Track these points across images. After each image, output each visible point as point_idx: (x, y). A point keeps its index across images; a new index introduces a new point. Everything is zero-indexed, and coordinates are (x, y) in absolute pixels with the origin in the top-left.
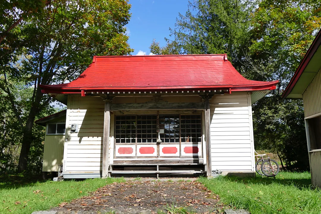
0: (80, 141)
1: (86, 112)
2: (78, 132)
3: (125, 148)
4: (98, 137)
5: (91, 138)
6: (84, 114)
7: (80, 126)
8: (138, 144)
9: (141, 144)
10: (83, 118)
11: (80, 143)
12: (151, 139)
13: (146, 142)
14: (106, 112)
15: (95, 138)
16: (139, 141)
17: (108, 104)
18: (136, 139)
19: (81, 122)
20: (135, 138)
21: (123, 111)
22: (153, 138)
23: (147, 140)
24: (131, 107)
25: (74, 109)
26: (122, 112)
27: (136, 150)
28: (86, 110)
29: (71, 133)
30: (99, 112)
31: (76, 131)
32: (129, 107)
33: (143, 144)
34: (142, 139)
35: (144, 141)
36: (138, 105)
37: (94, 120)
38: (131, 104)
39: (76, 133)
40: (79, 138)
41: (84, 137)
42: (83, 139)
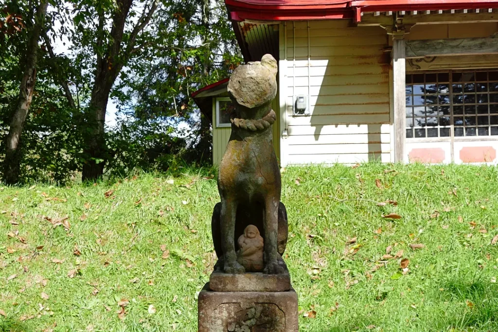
0: (317, 135)
1: (327, 66)
2: (311, 114)
3: (425, 150)
4: (359, 125)
5: (342, 128)
6: (322, 71)
7: (314, 101)
8: (456, 141)
9: (463, 140)
10: (320, 81)
11: (317, 139)
12: (487, 128)
13: (475, 134)
14: (396, 61)
15: (353, 128)
16: (458, 133)
17: (402, 41)
18: (452, 127)
19: (316, 91)
20: (447, 127)
21: (417, 60)
22: (491, 124)
23: (477, 130)
24: (457, 46)
25: (298, 58)
26: (415, 63)
27: (452, 154)
28: (327, 61)
29: (294, 116)
30: (360, 64)
31: (306, 112)
32: (452, 47)
33: (469, 140)
34: (466, 129)
35: (471, 133)
36: (472, 43)
37: (347, 85)
38: (455, 39)
39: (306, 116)
40: (314, 128)
41: (324, 127)
42: (322, 129)
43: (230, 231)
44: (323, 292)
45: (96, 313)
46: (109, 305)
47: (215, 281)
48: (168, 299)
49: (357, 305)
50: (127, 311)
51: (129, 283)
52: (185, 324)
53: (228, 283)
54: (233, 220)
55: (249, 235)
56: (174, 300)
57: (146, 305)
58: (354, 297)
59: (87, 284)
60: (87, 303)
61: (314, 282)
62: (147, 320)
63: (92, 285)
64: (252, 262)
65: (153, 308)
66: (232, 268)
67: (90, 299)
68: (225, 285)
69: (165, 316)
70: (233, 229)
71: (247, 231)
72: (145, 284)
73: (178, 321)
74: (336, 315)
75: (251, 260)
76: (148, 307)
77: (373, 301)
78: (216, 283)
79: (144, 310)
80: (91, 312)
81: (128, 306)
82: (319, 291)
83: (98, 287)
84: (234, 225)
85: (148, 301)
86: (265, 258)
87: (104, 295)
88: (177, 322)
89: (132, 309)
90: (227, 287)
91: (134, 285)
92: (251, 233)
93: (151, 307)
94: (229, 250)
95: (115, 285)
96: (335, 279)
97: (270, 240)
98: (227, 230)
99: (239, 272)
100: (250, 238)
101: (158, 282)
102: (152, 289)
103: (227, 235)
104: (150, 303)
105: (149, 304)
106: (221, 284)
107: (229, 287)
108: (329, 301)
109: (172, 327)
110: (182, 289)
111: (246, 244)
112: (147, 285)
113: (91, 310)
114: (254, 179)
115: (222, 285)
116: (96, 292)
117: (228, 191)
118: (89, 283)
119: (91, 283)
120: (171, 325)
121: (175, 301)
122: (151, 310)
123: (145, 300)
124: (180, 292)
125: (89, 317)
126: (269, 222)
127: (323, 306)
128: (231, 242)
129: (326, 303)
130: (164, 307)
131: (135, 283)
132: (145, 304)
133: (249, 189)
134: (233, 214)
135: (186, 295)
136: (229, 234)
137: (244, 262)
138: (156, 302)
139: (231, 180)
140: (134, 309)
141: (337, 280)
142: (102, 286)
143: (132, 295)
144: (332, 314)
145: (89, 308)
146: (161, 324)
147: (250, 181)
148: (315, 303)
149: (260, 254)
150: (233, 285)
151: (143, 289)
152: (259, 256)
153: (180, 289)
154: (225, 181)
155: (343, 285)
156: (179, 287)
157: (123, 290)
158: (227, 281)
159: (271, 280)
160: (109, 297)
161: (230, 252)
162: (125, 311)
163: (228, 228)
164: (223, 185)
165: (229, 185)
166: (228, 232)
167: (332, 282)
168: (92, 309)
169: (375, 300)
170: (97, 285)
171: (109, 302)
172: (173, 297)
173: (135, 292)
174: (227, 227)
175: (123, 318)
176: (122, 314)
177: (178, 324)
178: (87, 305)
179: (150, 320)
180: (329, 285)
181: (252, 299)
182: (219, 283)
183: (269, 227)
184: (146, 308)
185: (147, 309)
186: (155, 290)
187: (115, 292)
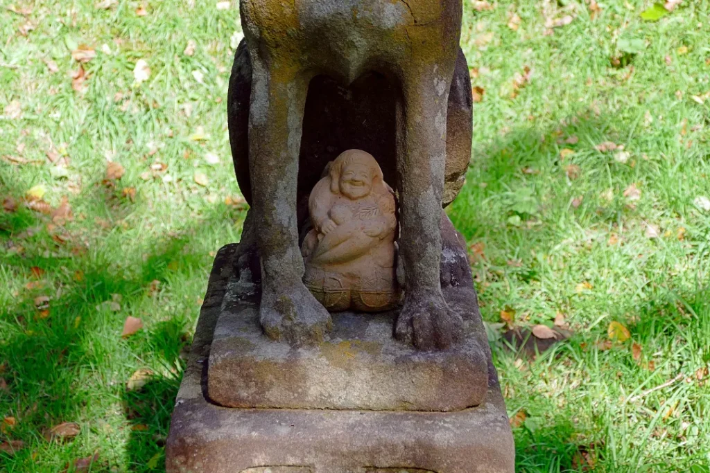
43: (281, 184)
44: (497, 41)
45: (27, 77)
46: (54, 59)
47: (228, 375)
48: (175, 49)
49: (570, 75)
50: (90, 74)
51: (96, 10)
52: (210, 104)
53: (272, 383)
54: (295, 139)
55: (347, 188)
56: (189, 51)
57: (130, 60)
58: (563, 56)
59: (9, 11)
60: (7, 54)
61: (479, 15)
62: (132, 95)
63: (19, 12)
64: (355, 282)
65: (145, 68)
66: (288, 323)
67: (15, 44)
68: (263, 388)
69: (168, 85)
70: (294, 168)
71: (341, 174)
72: (130, 12)
73: (196, 97)
74: (525, 98)
75: (352, 276)
76: (134, 64)
77: (604, 69)
78: (231, 383)
79: (127, 71)
80: (16, 72)
81: (93, 62)
82: (489, 37)
83: (33, 17)
84: (296, 155)
85: (136, 52)
86: (401, 272)
87: (43, 36)
88: (193, 100)
89: (101, 68)
90: (268, 395)
91: (107, 13)
92: (353, 182)
93: (141, 63)
94: (276, 249)
95: (68, 12)
96: (523, 10)
97: (420, 218)
98: (272, 179)
99: (311, 338)
100: (349, 197)
101: (157, 8)
102: (142, 23)
103: (273, 197)
104: (139, 54)
105: (136, 57)
106: (248, 387)
107: (275, 394)
108: (511, 61)
109: (183, 110)
110: (205, 26)
111: (337, 224)
112: (134, 15)
113: (16, 68)
114: (368, 14)
115: (253, 389)
116: (27, 28)
117: (277, 46)
118: (13, 8)
119: (18, 8)
120: (181, 106)
121: (191, 53)
122: (140, 72)
123: (128, 47)
124: (202, 31)
125: (12, 84)
126: (416, 154)
127: (497, 72)
128: (285, 223)
129: (502, 67)
130: (168, 66)
131: (108, 9)
132: (129, 57)
133: (352, 45)
134: (295, 119)
135: (213, 38)
136: (280, 193)
137: (330, 285)
138: (150, 52)
139: (288, 11)
140: (104, 69)
141: (527, 14)
142: (40, 15)
143: (101, 36)
144: (517, 93)
145: (12, 64)
146: (161, 104)
147: (355, 21)
148: (481, 63)
149: (384, 254)
150: (290, 389)
151: (125, 25)
152: (381, 262)
153: (201, 25)
154: (264, 13)
155: (539, 25)
156: (200, 21)
157: (84, 24)
158: (270, 377)
159: (422, 376)
160: (55, 41)
161: (280, 256)
162: (87, 73)
163: (275, 173)
164: (259, 24)
165: (277, 28)
166: (276, 188)
167: (515, 18)
168: (18, 66)
169: (608, 66)
170: (29, 12)
171: (54, 50)
172: (186, 45)
173: (108, 31)
174: (271, 169)
175: (83, 90)
176: (81, 80)
177: (196, 102)
178: (8, 58)
179: (138, 94)
180: (511, 26)
181: (355, 453)
182: (240, 383)
183: (417, 171)
184: (130, 66)
185: (132, 70)
186: (150, 27)
187: (66, 29)
